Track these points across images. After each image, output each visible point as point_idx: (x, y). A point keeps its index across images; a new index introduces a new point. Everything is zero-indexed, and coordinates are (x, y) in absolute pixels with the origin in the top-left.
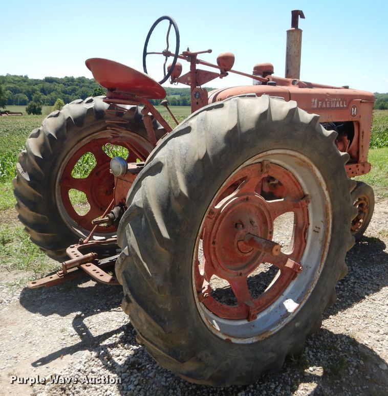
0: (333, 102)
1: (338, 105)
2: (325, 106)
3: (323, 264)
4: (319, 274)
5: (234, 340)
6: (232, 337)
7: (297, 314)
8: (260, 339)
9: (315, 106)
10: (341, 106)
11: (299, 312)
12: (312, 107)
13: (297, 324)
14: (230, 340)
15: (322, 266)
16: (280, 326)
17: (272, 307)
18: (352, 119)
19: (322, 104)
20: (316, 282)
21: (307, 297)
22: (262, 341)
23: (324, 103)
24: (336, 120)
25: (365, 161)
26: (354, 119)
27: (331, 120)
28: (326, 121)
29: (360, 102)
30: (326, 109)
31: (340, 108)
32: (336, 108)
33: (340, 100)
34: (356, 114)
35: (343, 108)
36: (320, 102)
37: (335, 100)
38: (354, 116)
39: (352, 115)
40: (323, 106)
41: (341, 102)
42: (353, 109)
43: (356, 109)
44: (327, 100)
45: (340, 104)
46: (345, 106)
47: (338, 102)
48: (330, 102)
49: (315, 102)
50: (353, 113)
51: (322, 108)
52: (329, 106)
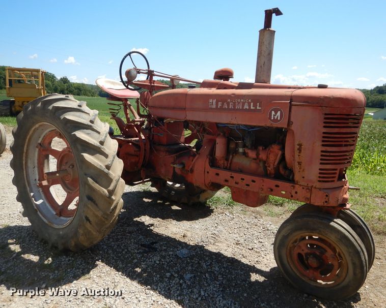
0: (239, 103)
1: (246, 107)
2: (227, 107)
6: (39, 211)
9: (214, 106)
10: (252, 108)
12: (210, 107)
14: (37, 212)
17: (68, 219)
18: (271, 124)
19: (223, 104)
23: (225, 103)
24: (244, 123)
25: (310, 185)
26: (275, 125)
27: (235, 122)
28: (229, 122)
29: (289, 104)
30: (229, 110)
31: (250, 110)
32: (243, 110)
33: (250, 101)
34: (279, 119)
35: (255, 110)
36: (219, 103)
37: (242, 100)
38: (276, 121)
39: (271, 120)
40: (224, 107)
41: (252, 104)
42: (273, 113)
43: (279, 113)
44: (229, 100)
45: (250, 106)
46: (258, 108)
47: (246, 104)
48: (235, 103)
49: (212, 102)
50: (274, 118)
51: (223, 109)
52: (233, 107)
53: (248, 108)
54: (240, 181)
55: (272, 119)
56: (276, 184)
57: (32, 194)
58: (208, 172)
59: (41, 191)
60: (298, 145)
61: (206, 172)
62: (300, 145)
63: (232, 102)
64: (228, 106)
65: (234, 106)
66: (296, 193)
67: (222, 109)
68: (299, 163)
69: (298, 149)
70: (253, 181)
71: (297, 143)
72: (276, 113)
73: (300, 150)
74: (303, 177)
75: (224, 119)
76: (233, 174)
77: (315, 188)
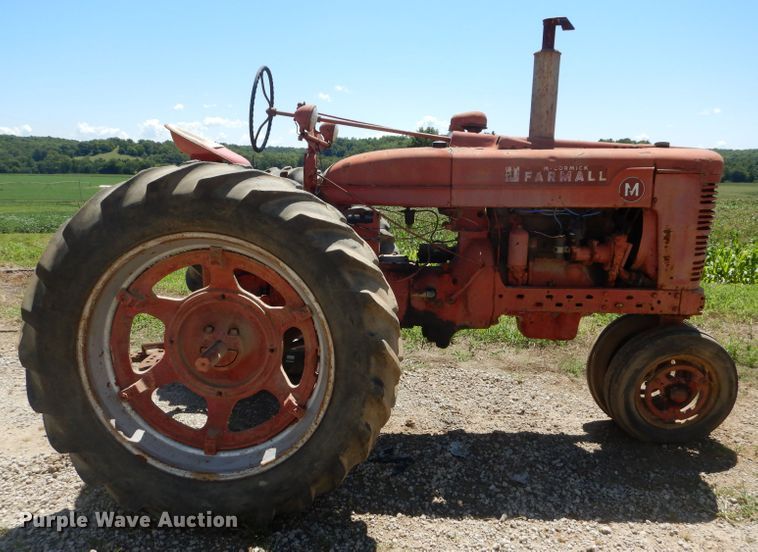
1: (580, 178)
2: (542, 180)
3: (322, 413)
4: (316, 427)
5: (150, 461)
6: (149, 456)
7: (269, 471)
8: (200, 477)
10: (590, 179)
11: (272, 469)
12: (507, 180)
13: (262, 483)
14: (146, 460)
15: (321, 416)
16: (236, 476)
17: (250, 451)
18: (625, 204)
19: (534, 175)
20: (308, 436)
21: (291, 453)
22: (201, 481)
24: (576, 205)
25: (680, 287)
26: (631, 204)
27: (559, 204)
28: (546, 206)
29: (652, 173)
30: (546, 184)
31: (586, 183)
32: (573, 184)
33: (586, 168)
34: (637, 194)
35: (597, 183)
36: (527, 173)
37: (572, 168)
38: (632, 198)
39: (624, 197)
40: (536, 180)
41: (590, 173)
42: (627, 186)
43: (637, 186)
44: (547, 168)
45: (586, 177)
46: (601, 179)
47: (580, 173)
48: (558, 173)
49: (513, 172)
50: (629, 193)
51: (535, 183)
52: (553, 180)
53: (582, 180)
54: (565, 301)
55: (626, 195)
56: (627, 295)
57: (113, 422)
58: (501, 296)
59: (129, 408)
60: (665, 231)
61: (497, 297)
62: (668, 232)
63: (553, 170)
64: (545, 177)
65: (557, 178)
66: (659, 302)
67: (531, 184)
68: (667, 258)
69: (665, 238)
70: (589, 297)
71: (663, 228)
72: (632, 186)
73: (667, 239)
74: (672, 278)
75: (537, 200)
76: (552, 292)
77: (687, 290)
